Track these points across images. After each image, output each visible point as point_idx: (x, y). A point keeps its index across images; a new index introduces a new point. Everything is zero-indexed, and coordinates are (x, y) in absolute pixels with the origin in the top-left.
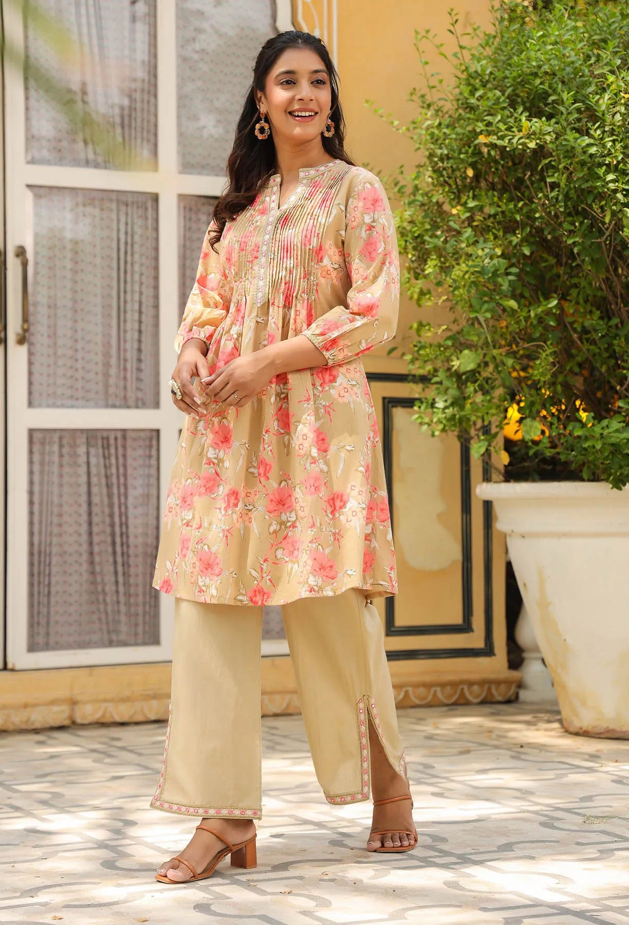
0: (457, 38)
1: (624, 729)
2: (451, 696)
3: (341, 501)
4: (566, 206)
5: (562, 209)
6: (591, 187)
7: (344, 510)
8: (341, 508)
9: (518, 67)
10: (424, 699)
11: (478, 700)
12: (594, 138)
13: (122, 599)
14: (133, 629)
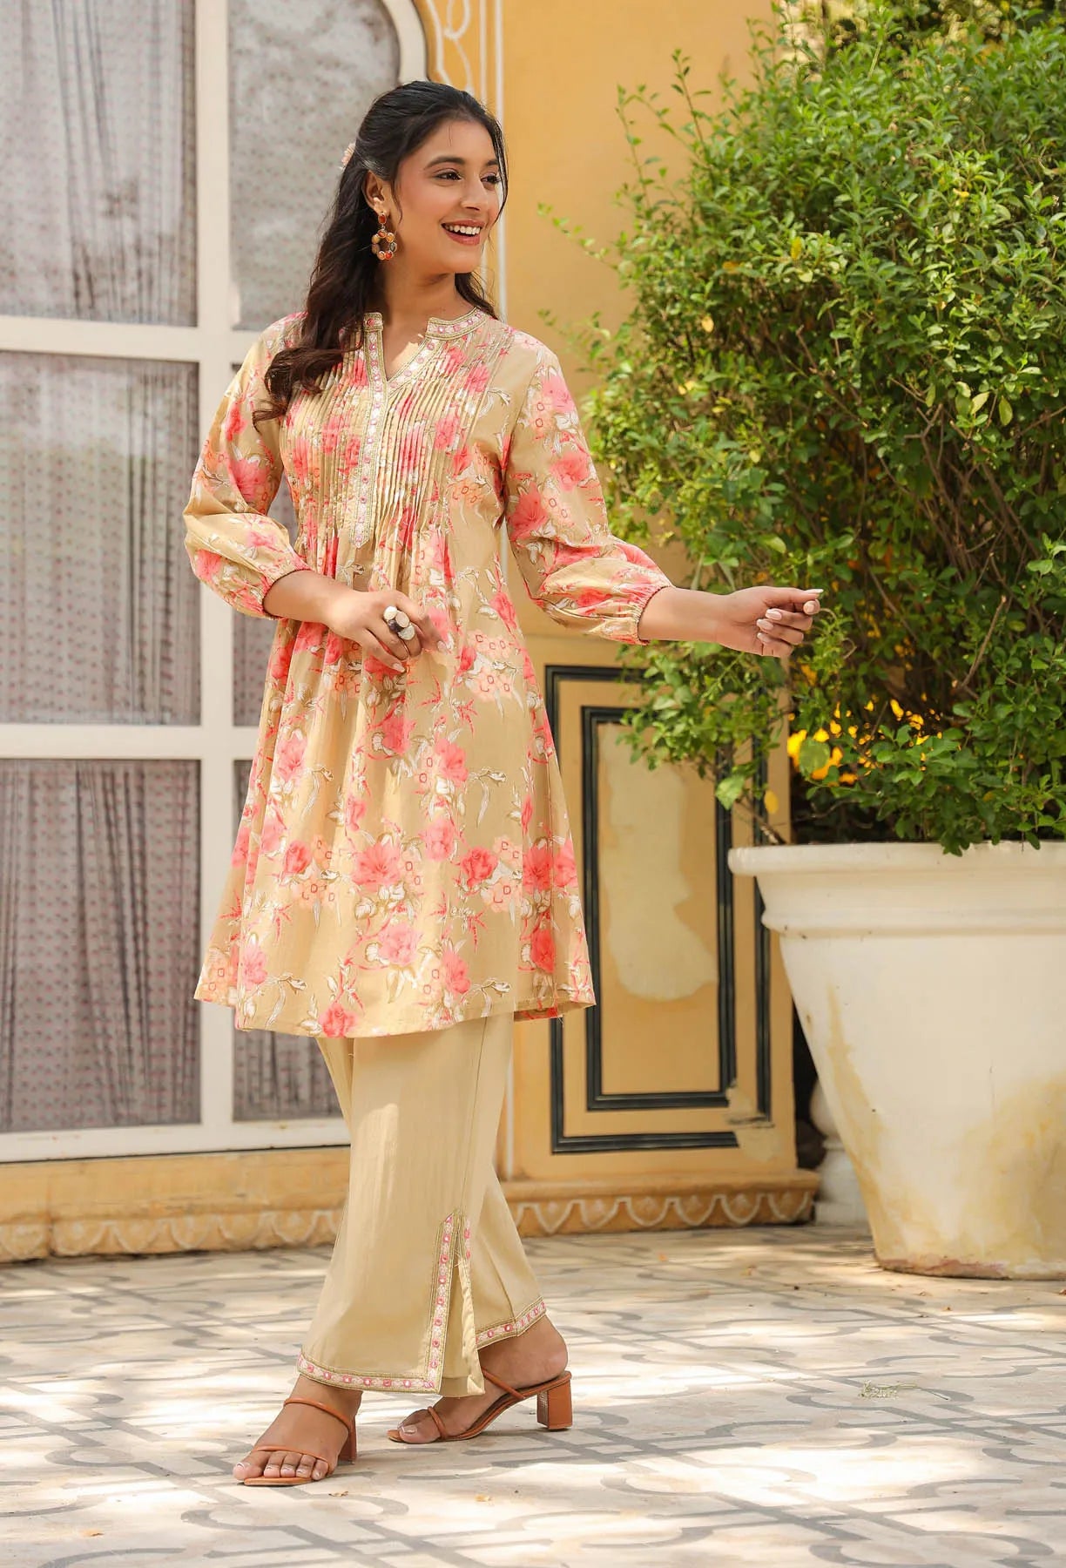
0: (688, 98)
1: (973, 1261)
2: (699, 1212)
3: (485, 865)
4: (864, 381)
5: (857, 385)
6: (904, 346)
7: (488, 881)
8: (484, 876)
9: (787, 147)
10: (653, 1217)
11: (745, 1220)
12: (908, 266)
13: (136, 1045)
14: (155, 1095)
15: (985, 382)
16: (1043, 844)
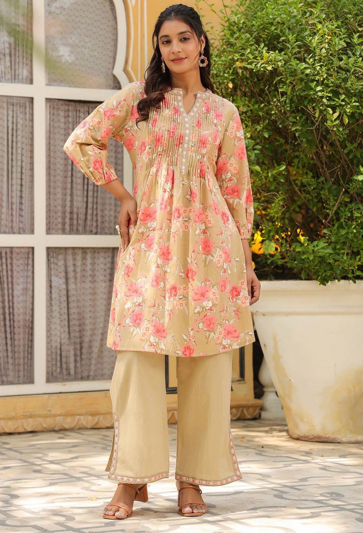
1: (327, 436)
3: (237, 291)
4: (291, 107)
5: (288, 109)
6: (307, 94)
9: (261, 19)
11: (236, 418)
12: (309, 64)
13: (10, 354)
14: (17, 373)
15: (338, 108)
16: (357, 281)
